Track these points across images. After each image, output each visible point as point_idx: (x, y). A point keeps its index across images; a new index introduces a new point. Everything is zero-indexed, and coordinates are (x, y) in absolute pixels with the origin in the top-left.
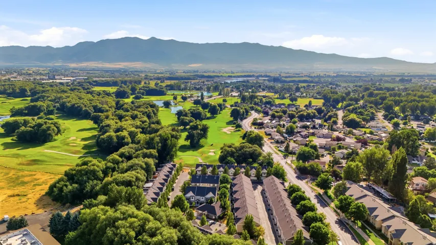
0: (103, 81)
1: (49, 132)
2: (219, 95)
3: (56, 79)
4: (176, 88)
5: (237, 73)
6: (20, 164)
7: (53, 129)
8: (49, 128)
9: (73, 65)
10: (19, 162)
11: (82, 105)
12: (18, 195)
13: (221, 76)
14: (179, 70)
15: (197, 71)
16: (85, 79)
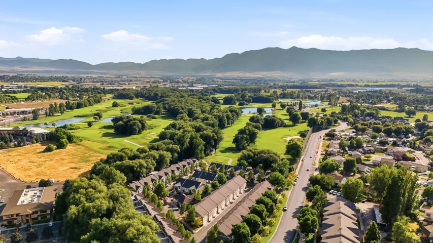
0: (226, 89)
1: (134, 127)
2: (329, 104)
3: (193, 87)
4: (288, 96)
5: (381, 82)
6: (100, 148)
7: (138, 125)
8: (134, 124)
9: (219, 75)
10: (100, 147)
11: (180, 108)
12: (76, 168)
13: (357, 85)
14: (314, 79)
15: (334, 81)
16: (216, 87)
